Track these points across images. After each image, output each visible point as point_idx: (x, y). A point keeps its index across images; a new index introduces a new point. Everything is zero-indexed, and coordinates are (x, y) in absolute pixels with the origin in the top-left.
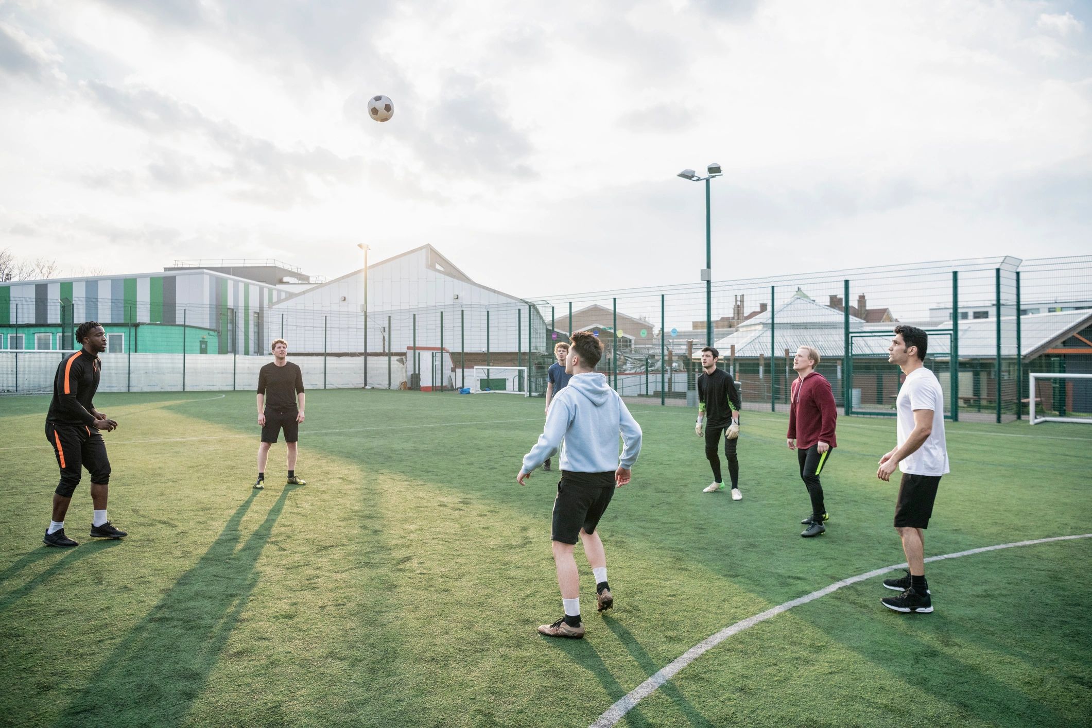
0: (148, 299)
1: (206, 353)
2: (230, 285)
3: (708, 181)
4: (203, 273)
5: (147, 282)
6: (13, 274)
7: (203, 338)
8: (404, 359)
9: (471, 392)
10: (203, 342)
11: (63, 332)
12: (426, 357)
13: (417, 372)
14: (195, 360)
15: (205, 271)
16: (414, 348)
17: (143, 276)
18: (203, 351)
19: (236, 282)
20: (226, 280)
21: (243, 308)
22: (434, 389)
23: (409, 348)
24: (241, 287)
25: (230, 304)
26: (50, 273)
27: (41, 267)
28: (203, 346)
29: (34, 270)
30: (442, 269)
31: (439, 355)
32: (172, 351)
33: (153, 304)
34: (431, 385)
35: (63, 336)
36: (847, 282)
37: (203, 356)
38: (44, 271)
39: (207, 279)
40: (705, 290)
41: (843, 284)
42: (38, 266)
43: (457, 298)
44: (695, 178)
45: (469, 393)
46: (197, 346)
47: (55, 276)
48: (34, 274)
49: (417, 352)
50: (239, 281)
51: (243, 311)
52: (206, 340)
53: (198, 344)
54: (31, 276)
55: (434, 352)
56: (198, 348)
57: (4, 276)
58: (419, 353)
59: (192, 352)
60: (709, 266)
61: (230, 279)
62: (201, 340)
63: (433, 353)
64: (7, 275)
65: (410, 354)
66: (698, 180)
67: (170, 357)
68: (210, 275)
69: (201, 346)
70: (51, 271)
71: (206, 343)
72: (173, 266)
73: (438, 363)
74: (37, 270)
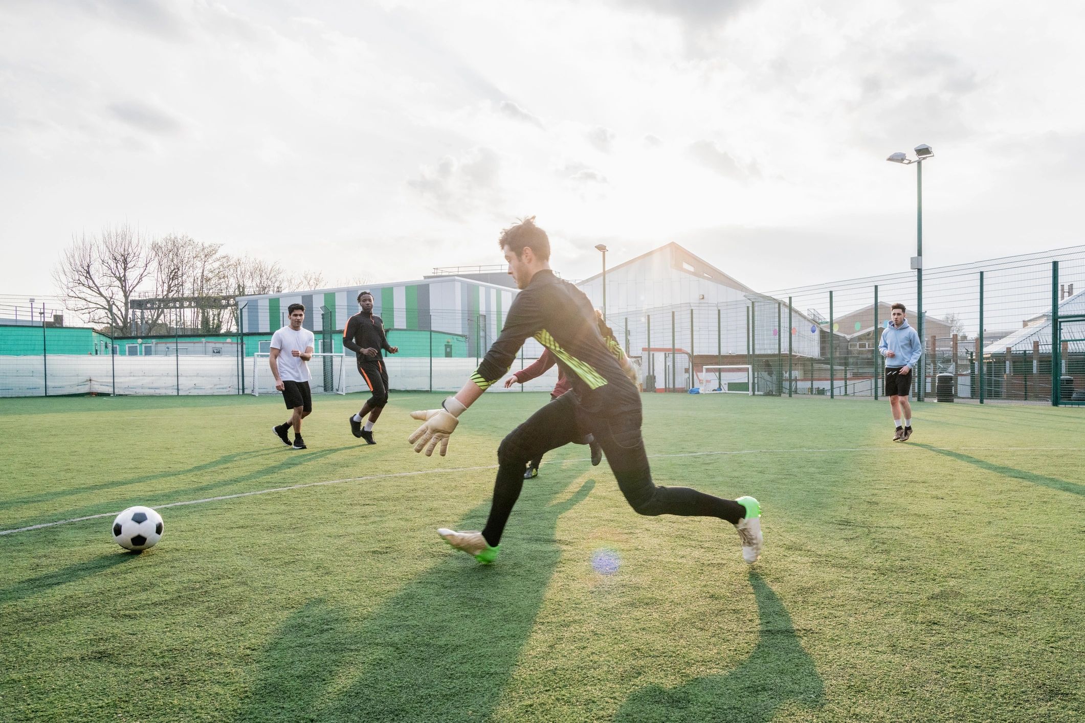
0: (404, 306)
1: (451, 357)
2: (482, 291)
3: (919, 163)
4: (454, 280)
5: (403, 289)
6: (283, 286)
7: (448, 342)
8: (640, 361)
9: (701, 391)
10: (448, 346)
11: (324, 338)
12: (659, 358)
13: (651, 373)
14: (441, 363)
15: (456, 278)
16: (648, 350)
17: (399, 285)
18: (448, 355)
19: (488, 289)
20: (477, 287)
21: (496, 313)
22: (666, 390)
23: (644, 350)
24: (493, 293)
25: (482, 309)
26: (317, 284)
27: (309, 279)
28: (448, 350)
29: (302, 282)
30: (691, 269)
31: (671, 356)
32: (420, 355)
33: (408, 311)
34: (664, 387)
35: (324, 342)
36: (1055, 264)
37: (448, 360)
38: (311, 283)
39: (458, 286)
40: (916, 279)
41: (1051, 266)
42: (306, 278)
43: (703, 298)
44: (905, 161)
45: (698, 393)
46: (442, 350)
47: (322, 287)
48: (302, 286)
49: (651, 353)
50: (490, 287)
51: (496, 316)
52: (450, 344)
53: (444, 348)
54: (300, 288)
55: (667, 353)
56: (444, 352)
57: (275, 289)
58: (653, 354)
59: (438, 356)
60: (920, 253)
61: (482, 286)
62: (446, 343)
63: (665, 354)
64: (278, 288)
65: (645, 355)
66: (909, 163)
67: (418, 361)
68: (461, 282)
69: (446, 350)
70: (318, 283)
71: (450, 347)
72: (433, 275)
73: (670, 363)
74: (305, 282)
